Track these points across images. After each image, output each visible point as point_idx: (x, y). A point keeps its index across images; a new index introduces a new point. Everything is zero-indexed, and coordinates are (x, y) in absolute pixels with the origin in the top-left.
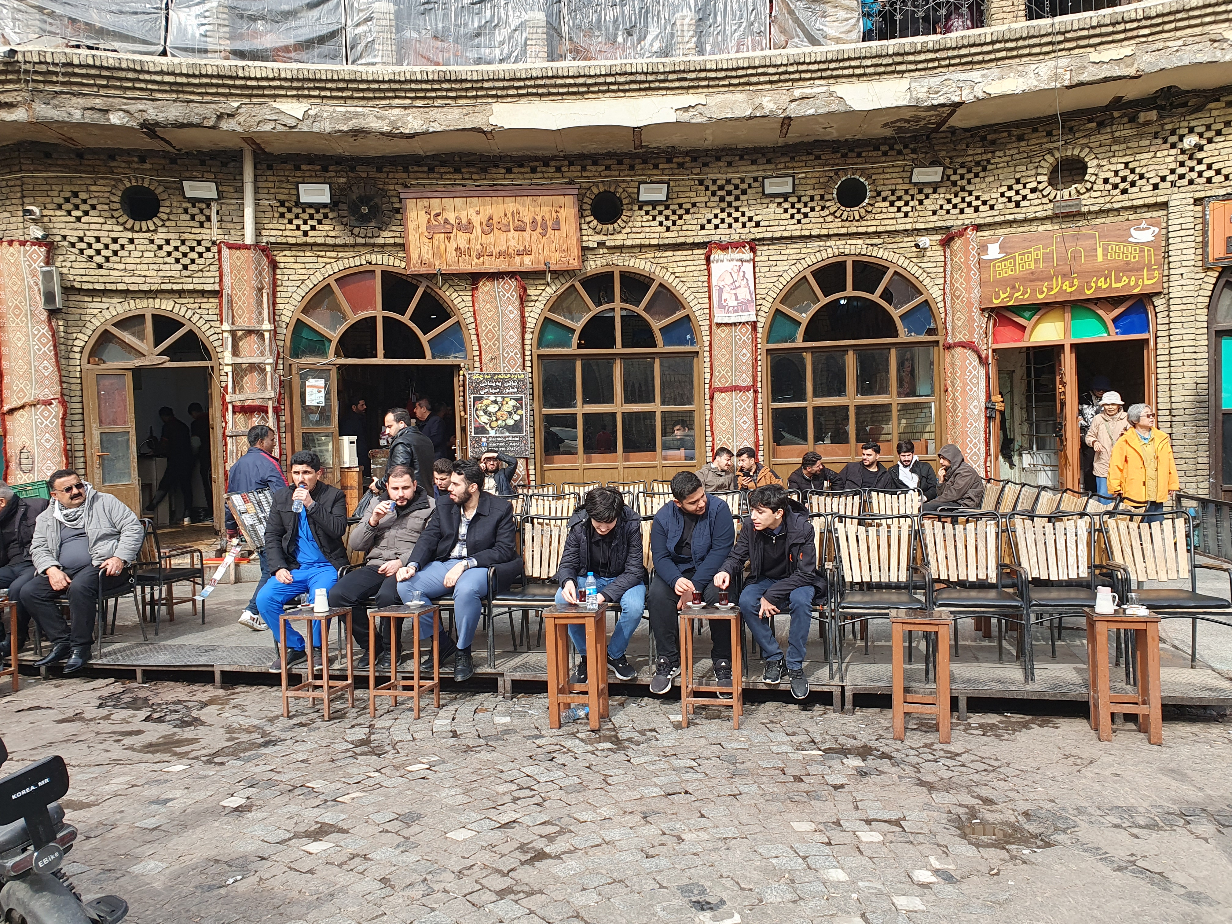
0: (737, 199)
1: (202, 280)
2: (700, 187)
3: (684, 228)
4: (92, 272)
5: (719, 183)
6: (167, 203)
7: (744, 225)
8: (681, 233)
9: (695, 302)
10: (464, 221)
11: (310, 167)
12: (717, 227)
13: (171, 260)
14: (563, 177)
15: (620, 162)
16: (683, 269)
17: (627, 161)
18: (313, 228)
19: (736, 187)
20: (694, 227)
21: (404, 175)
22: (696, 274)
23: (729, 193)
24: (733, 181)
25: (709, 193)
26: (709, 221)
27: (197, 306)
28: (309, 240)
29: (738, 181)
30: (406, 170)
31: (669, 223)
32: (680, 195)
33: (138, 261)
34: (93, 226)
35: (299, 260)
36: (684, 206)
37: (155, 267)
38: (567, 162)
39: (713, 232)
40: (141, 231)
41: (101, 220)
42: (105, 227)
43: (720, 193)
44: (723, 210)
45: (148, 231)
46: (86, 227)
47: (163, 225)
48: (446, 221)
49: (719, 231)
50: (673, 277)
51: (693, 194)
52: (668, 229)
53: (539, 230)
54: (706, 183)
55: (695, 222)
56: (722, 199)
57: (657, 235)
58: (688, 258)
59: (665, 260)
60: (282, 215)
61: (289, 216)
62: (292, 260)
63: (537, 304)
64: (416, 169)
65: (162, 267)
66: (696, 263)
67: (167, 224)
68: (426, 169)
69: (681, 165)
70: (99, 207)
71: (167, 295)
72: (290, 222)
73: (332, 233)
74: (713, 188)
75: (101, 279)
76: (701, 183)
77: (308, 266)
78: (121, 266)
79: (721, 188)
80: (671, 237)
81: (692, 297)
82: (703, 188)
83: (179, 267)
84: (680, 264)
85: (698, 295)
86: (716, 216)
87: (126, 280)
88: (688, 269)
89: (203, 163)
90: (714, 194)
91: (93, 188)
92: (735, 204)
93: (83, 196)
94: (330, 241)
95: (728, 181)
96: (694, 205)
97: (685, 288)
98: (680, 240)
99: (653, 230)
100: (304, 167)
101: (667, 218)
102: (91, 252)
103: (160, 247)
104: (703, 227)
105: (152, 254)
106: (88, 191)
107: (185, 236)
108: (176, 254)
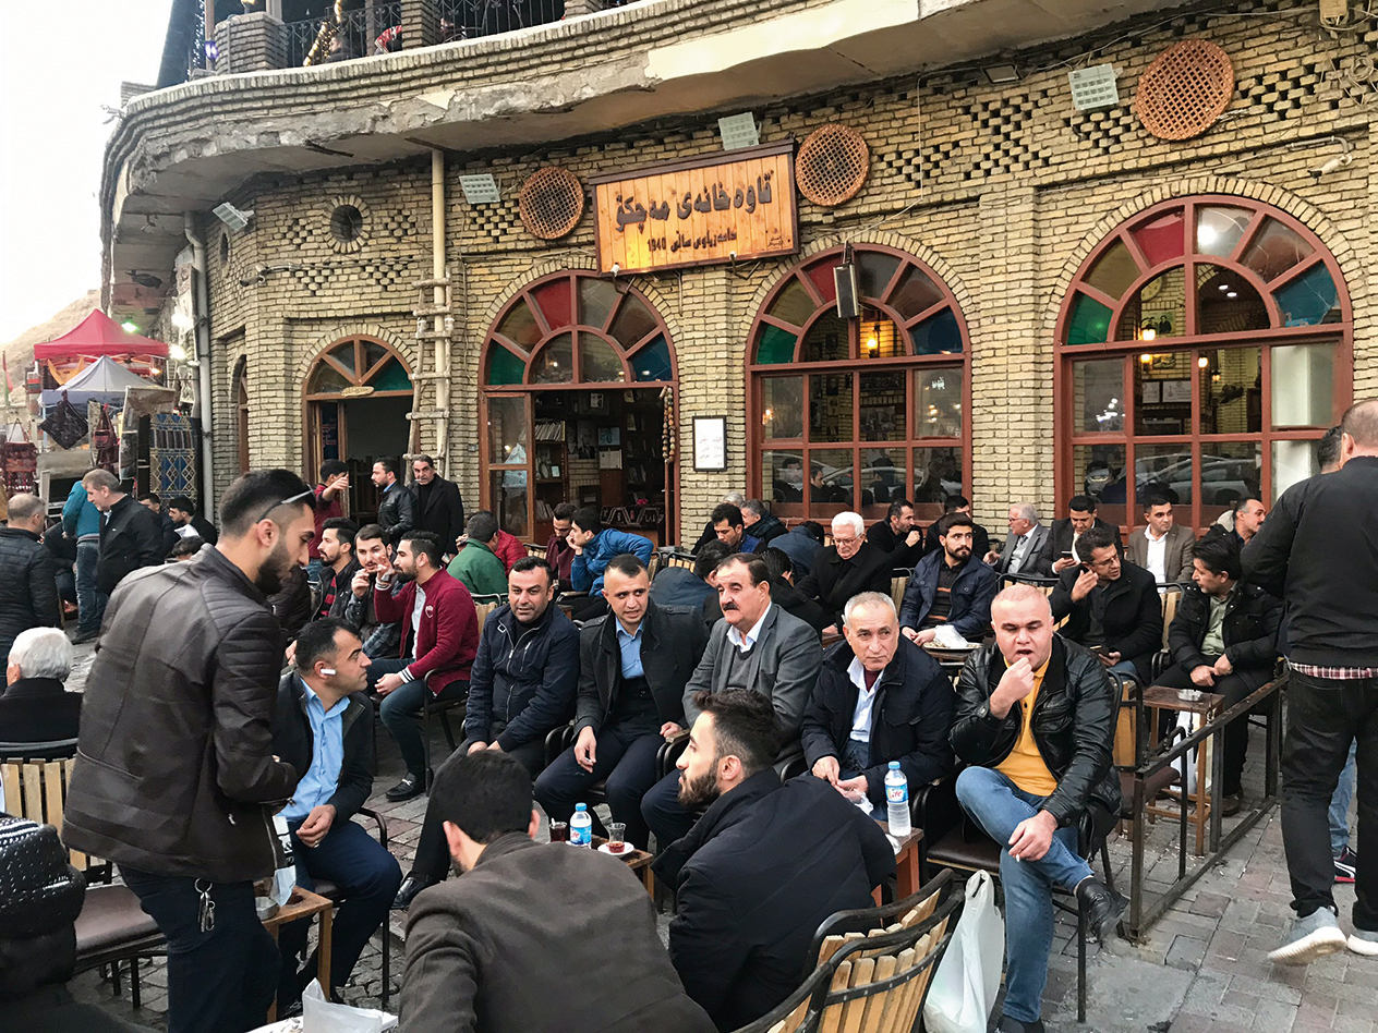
0: (1018, 126)
1: (399, 302)
2: (964, 118)
3: (941, 180)
4: (307, 301)
5: (992, 107)
6: (369, 220)
7: (1027, 164)
8: (936, 188)
9: (961, 286)
10: (659, 206)
11: (502, 162)
12: (988, 172)
13: (373, 282)
14: (782, 131)
15: (855, 98)
16: (944, 240)
17: (864, 95)
18: (504, 232)
19: (1017, 109)
20: (954, 178)
21: (600, 157)
22: (961, 245)
23: (1007, 120)
24: (1012, 102)
25: (977, 124)
26: (977, 166)
27: (398, 329)
28: (500, 247)
29: (1018, 101)
30: (601, 149)
31: (919, 176)
32: (936, 132)
33: (344, 285)
34: (310, 253)
35: (495, 270)
36: (942, 148)
37: (358, 290)
38: (786, 110)
39: (982, 181)
40: (346, 253)
41: (316, 245)
42: (320, 252)
43: (993, 122)
44: (997, 147)
45: (353, 252)
47: (366, 245)
48: (639, 207)
49: (990, 179)
50: (929, 252)
51: (955, 129)
52: (918, 185)
53: (746, 206)
54: (973, 110)
55: (956, 169)
56: (997, 130)
57: (902, 195)
58: (951, 223)
59: (919, 229)
60: (474, 221)
61: (481, 221)
62: (486, 271)
63: (752, 304)
65: (365, 290)
66: (962, 229)
67: (370, 242)
69: (938, 91)
70: (314, 232)
71: (373, 320)
72: (482, 227)
73: (523, 237)
74: (983, 116)
75: (315, 307)
76: (967, 110)
77: (502, 277)
78: (331, 292)
79: (996, 114)
80: (921, 195)
81: (956, 280)
82: (969, 117)
83: (380, 288)
84: (939, 233)
85: (964, 276)
86: (987, 157)
87: (334, 306)
88: (951, 239)
89: (401, 173)
90: (985, 124)
91: (310, 213)
92: (1014, 136)
93: (302, 222)
94: (521, 246)
95: (1006, 102)
96: (956, 145)
97: (946, 267)
98: (936, 198)
99: (898, 187)
100: (495, 162)
101: (917, 168)
102: (306, 280)
103: (363, 268)
104: (968, 176)
105: (355, 277)
106: (306, 217)
107: (385, 255)
108: (378, 275)
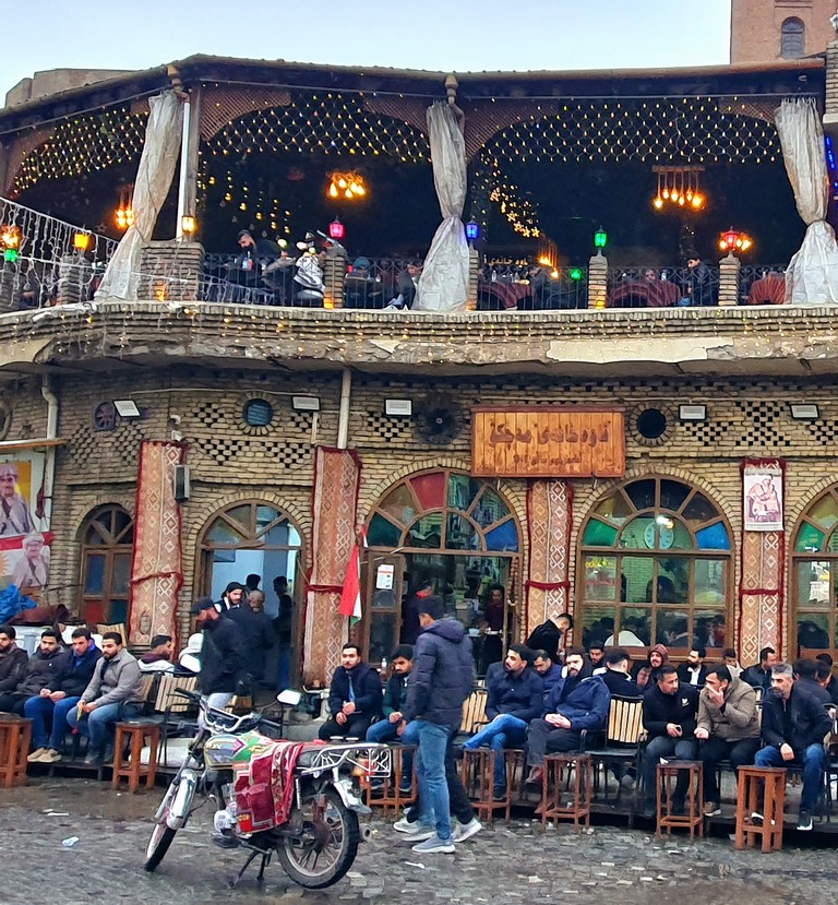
0: (770, 420)
1: (299, 477)
2: (737, 408)
3: (721, 443)
4: (214, 469)
5: (755, 405)
6: (279, 413)
7: (775, 444)
8: (718, 448)
9: (729, 509)
10: (523, 432)
11: (397, 384)
12: (751, 444)
13: (277, 460)
14: (615, 396)
15: (666, 384)
16: (720, 480)
17: (672, 384)
18: (395, 435)
19: (770, 409)
20: (730, 443)
21: (476, 392)
22: (731, 484)
23: (763, 414)
24: (767, 404)
25: (745, 413)
26: (744, 439)
27: (293, 498)
28: (391, 445)
29: (771, 405)
30: (478, 388)
31: (707, 439)
32: (719, 414)
33: (250, 460)
34: (219, 431)
35: (381, 461)
36: (722, 424)
37: (264, 465)
38: (618, 383)
39: (747, 448)
40: (255, 435)
41: (226, 426)
42: (229, 432)
43: (755, 414)
44: (757, 429)
45: (261, 435)
46: (213, 431)
47: (274, 431)
48: (508, 432)
49: (752, 448)
50: (709, 486)
51: (730, 414)
52: (706, 444)
53: (589, 441)
54: (742, 405)
55: (731, 438)
56: (757, 419)
57: (696, 449)
58: (725, 470)
59: (703, 471)
60: (370, 424)
61: (376, 425)
62: (375, 461)
63: (584, 505)
64: (487, 386)
65: (269, 465)
66: (731, 474)
67: (277, 429)
68: (495, 386)
69: (721, 388)
70: (226, 416)
71: (270, 489)
72: (377, 430)
73: (410, 440)
74: (749, 409)
75: (221, 474)
76: (738, 404)
77: (388, 467)
78: (237, 464)
79: (756, 409)
80: (709, 451)
81: (726, 505)
82: (740, 409)
83: (283, 465)
84: (717, 475)
85: (731, 503)
86: (750, 434)
87: (240, 475)
88: (725, 480)
89: (310, 380)
90: (749, 414)
91: (223, 400)
92: (768, 424)
93: (214, 406)
94: (407, 446)
95: (763, 404)
96: (731, 423)
97: (720, 497)
98: (718, 454)
99: (693, 444)
100: (392, 384)
101: (706, 434)
102: (215, 452)
103: (269, 449)
104: (738, 444)
105: (262, 455)
106: (219, 403)
107: (289, 440)
108: (282, 455)
